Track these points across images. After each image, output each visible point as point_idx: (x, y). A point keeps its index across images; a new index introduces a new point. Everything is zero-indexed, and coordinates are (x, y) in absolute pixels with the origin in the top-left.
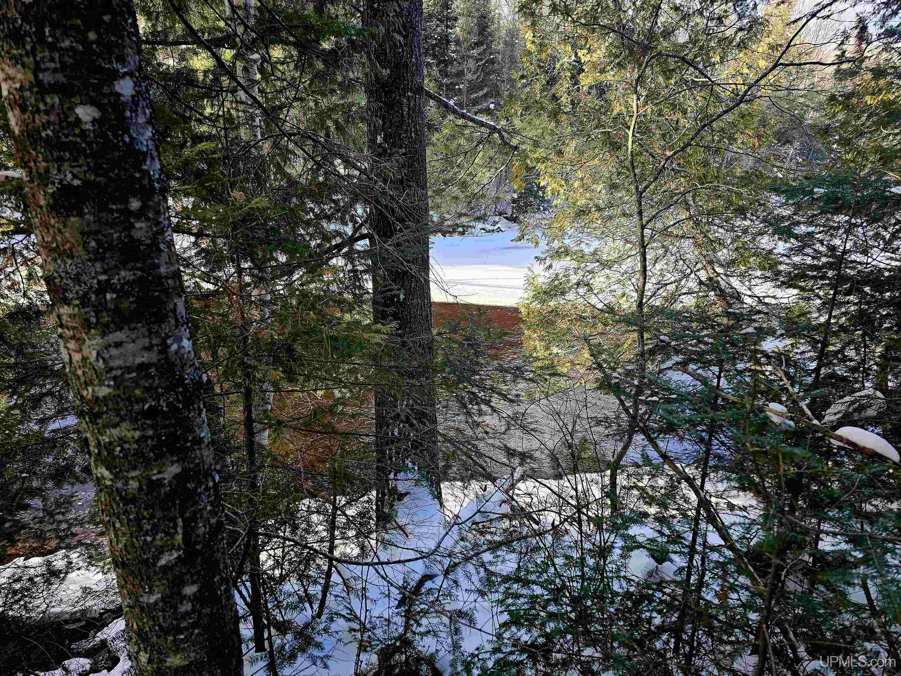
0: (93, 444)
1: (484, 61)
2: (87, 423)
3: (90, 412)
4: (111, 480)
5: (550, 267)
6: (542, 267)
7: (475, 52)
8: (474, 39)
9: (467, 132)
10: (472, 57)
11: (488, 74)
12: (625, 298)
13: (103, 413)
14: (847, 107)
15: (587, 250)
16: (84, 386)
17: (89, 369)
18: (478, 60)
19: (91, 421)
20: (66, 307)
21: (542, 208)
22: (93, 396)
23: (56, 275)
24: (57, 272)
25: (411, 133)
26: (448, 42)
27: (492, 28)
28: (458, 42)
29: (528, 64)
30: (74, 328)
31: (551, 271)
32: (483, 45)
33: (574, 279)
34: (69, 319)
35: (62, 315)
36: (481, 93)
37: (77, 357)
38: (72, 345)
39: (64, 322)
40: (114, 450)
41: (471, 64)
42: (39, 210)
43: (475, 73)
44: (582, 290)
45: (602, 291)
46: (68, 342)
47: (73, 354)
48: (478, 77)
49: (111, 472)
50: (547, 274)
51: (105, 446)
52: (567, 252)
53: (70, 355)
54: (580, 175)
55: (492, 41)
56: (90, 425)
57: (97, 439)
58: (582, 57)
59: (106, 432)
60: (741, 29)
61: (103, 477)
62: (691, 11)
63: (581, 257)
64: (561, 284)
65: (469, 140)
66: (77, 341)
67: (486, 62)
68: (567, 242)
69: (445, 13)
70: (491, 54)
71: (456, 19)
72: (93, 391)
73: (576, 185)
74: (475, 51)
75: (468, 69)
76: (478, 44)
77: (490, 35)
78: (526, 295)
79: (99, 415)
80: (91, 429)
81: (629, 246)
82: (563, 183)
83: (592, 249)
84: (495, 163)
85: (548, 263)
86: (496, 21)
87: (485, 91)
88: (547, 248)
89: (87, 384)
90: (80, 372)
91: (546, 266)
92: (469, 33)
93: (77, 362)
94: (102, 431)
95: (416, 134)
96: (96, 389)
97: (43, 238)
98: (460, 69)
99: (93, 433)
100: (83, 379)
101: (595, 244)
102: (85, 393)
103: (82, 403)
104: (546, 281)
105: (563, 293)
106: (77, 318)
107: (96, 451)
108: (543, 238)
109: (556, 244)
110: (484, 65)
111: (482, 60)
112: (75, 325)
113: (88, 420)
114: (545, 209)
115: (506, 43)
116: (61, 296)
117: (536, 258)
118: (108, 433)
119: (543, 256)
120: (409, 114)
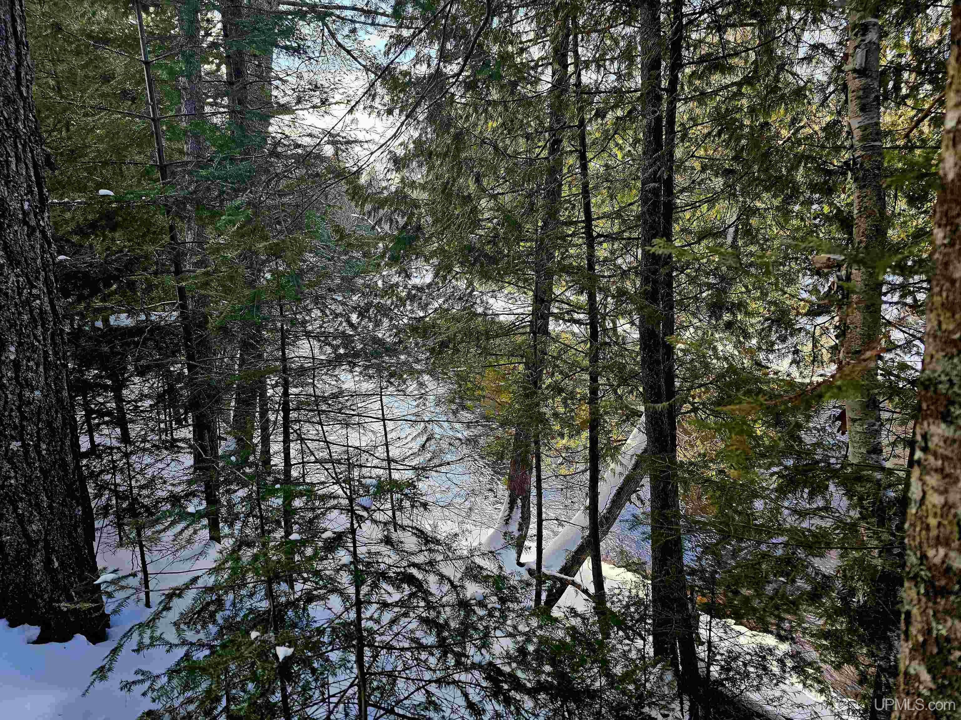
0: (920, 626)
2: (918, 593)
3: (930, 583)
4: (931, 690)
13: (951, 593)
16: (932, 542)
17: (950, 522)
19: (927, 594)
20: (943, 426)
22: (943, 562)
23: (943, 378)
24: (947, 375)
30: (945, 458)
34: (942, 444)
35: (932, 435)
37: (935, 499)
38: (933, 480)
39: (931, 445)
40: (949, 652)
42: (947, 285)
46: (928, 473)
47: (930, 492)
49: (934, 678)
51: (937, 638)
53: (924, 493)
56: (924, 600)
57: (928, 624)
59: (945, 621)
61: (917, 677)
66: (944, 478)
72: (946, 555)
79: (944, 592)
80: (923, 604)
89: (938, 542)
90: (933, 522)
93: (934, 506)
94: (939, 615)
96: (953, 554)
97: (940, 323)
99: (923, 612)
100: (934, 533)
102: (931, 553)
103: (921, 564)
106: (956, 446)
107: (921, 639)
112: (950, 455)
113: (922, 591)
116: (941, 409)
118: (949, 623)
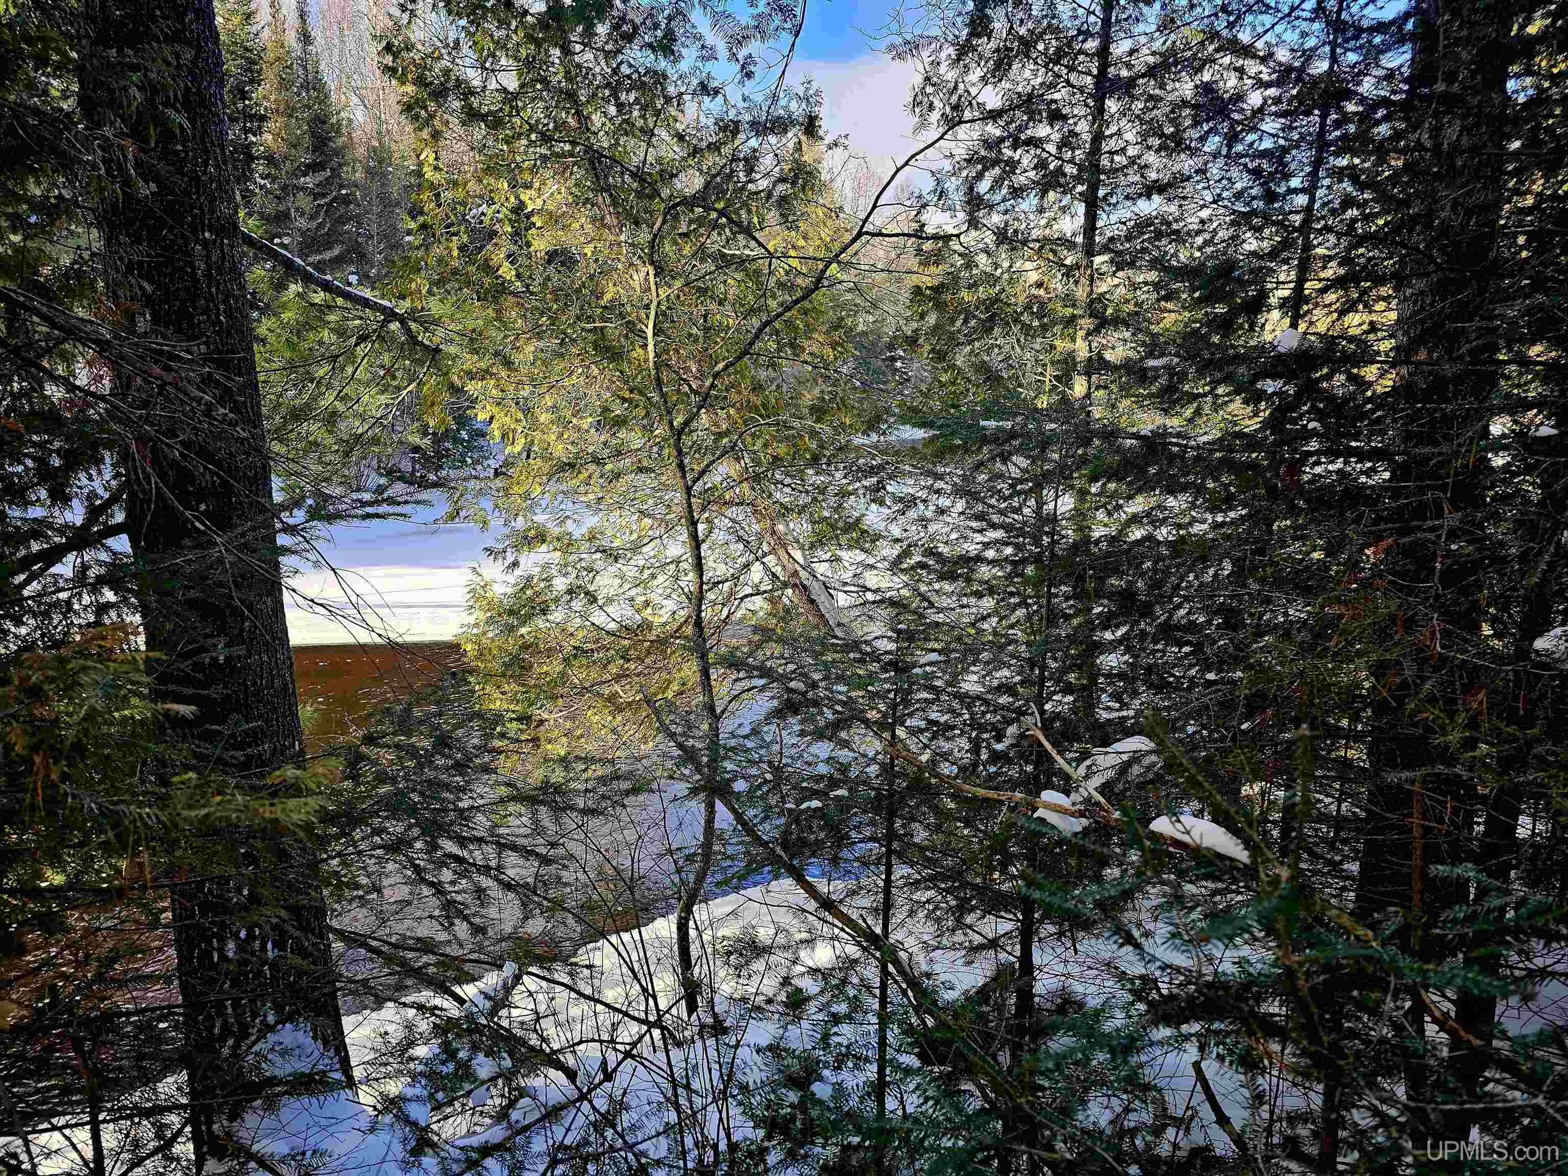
1: (329, 198)
5: (515, 564)
6: (500, 565)
7: (308, 181)
8: (306, 159)
9: (332, 318)
10: (303, 189)
11: (342, 220)
12: (649, 610)
14: (940, 306)
15: (578, 532)
18: (316, 197)
21: (469, 461)
25: (218, 315)
26: (251, 158)
27: (340, 141)
28: (270, 160)
29: (432, 205)
31: (518, 572)
32: (324, 169)
33: (560, 584)
36: (328, 255)
41: (304, 202)
43: (312, 218)
44: (577, 605)
45: (610, 600)
48: (320, 226)
50: (511, 579)
52: (541, 537)
54: (549, 401)
55: (340, 165)
58: (528, 202)
60: (782, 180)
62: (704, 144)
63: (567, 544)
64: (538, 594)
65: (341, 332)
67: (332, 201)
68: (540, 518)
69: (240, 106)
70: (342, 187)
71: (263, 118)
73: (544, 418)
74: (308, 179)
75: (297, 210)
76: (313, 168)
77: (337, 152)
78: (472, 620)
81: (648, 521)
82: (520, 415)
83: (584, 530)
84: (394, 378)
85: (510, 558)
86: (344, 131)
87: (336, 251)
88: (507, 531)
91: (507, 563)
92: (295, 146)
95: (230, 316)
98: (281, 208)
101: (591, 521)
104: (510, 590)
105: (544, 612)
108: (497, 514)
109: (520, 523)
110: (330, 204)
111: (324, 195)
114: (476, 462)
115: (369, 171)
117: (486, 549)
119: (501, 546)
120: (208, 275)
